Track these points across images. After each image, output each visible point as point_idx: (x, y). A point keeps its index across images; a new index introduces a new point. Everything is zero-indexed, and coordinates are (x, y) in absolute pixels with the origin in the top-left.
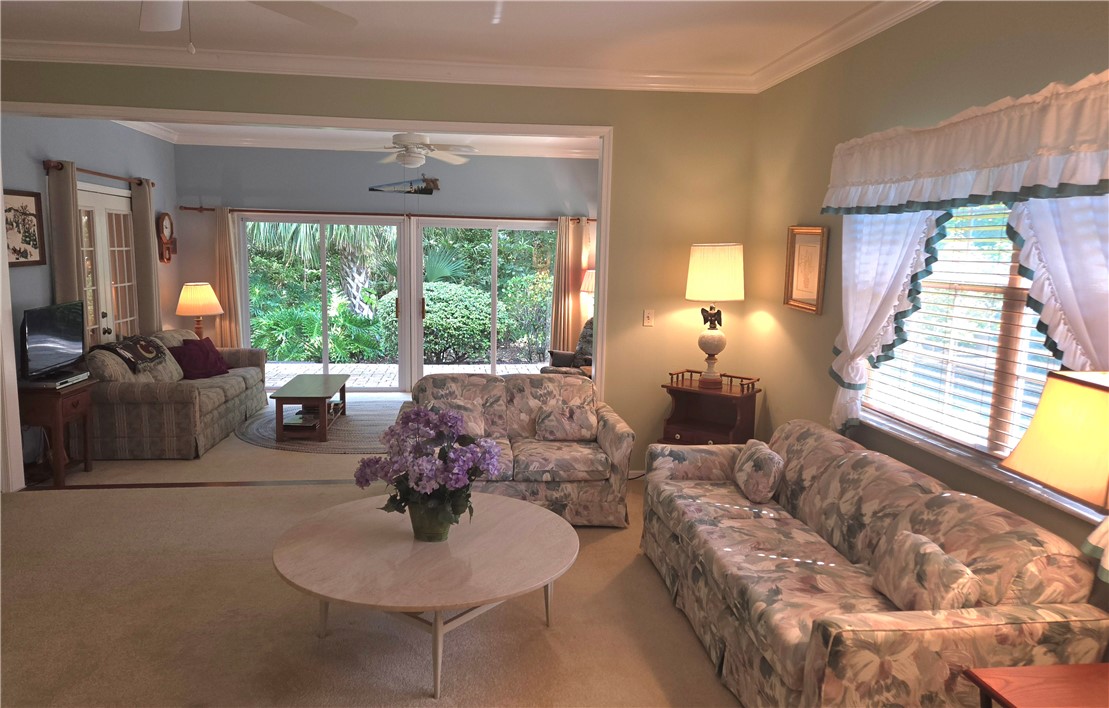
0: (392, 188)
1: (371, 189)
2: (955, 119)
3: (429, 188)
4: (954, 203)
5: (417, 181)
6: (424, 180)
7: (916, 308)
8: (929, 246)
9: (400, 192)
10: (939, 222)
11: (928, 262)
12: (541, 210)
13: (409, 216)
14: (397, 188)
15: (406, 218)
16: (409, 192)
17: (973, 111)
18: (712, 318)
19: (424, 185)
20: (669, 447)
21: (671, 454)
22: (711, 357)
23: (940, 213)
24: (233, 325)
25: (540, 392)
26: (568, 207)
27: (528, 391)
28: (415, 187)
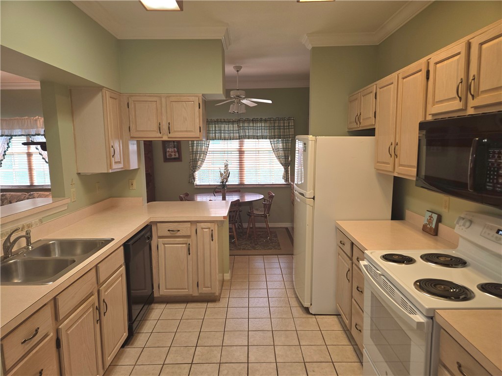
2: (15, 118)
4: (13, 136)
7: (4, 158)
8: (8, 144)
10: (10, 139)
11: (8, 148)
17: (17, 118)
23: (9, 137)
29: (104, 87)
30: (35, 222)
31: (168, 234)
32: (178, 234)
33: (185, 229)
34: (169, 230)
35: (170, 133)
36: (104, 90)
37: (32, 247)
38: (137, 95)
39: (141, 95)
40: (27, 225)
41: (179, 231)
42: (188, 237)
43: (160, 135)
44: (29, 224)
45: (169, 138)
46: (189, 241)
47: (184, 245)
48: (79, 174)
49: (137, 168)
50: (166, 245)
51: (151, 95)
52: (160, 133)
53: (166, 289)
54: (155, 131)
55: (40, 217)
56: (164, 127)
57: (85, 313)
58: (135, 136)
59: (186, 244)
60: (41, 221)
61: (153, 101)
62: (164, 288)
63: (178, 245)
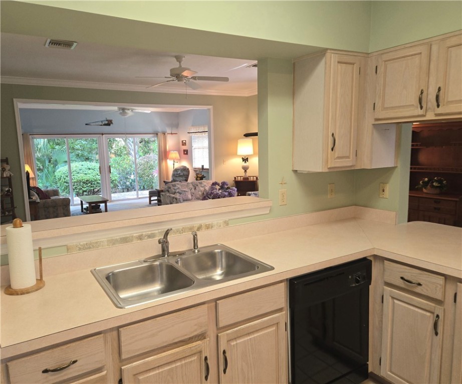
0: (94, 124)
1: (86, 124)
3: (109, 123)
5: (104, 121)
6: (107, 120)
9: (98, 125)
12: (151, 131)
13: (103, 134)
14: (97, 124)
15: (101, 135)
16: (101, 125)
18: (245, 160)
19: (107, 122)
20: (252, 192)
21: (254, 193)
22: (245, 171)
24: (34, 182)
25: (203, 185)
26: (160, 129)
27: (199, 185)
28: (103, 123)
29: (327, 49)
30: (217, 223)
31: (401, 283)
32: (418, 290)
33: (432, 286)
34: (402, 278)
35: (438, 106)
36: (328, 54)
37: (198, 251)
38: (392, 49)
39: (397, 48)
40: (206, 225)
41: (419, 284)
42: (439, 302)
43: (420, 112)
44: (209, 225)
45: (437, 115)
46: (439, 310)
47: (428, 314)
48: (295, 171)
49: (393, 166)
50: (396, 301)
51: (413, 44)
52: (421, 108)
53: (391, 372)
54: (413, 105)
55: (227, 218)
56: (430, 97)
57: (180, 359)
58: (380, 117)
59: (433, 313)
60: (226, 223)
61: (415, 55)
62: (388, 368)
63: (417, 310)
